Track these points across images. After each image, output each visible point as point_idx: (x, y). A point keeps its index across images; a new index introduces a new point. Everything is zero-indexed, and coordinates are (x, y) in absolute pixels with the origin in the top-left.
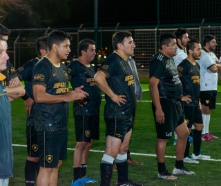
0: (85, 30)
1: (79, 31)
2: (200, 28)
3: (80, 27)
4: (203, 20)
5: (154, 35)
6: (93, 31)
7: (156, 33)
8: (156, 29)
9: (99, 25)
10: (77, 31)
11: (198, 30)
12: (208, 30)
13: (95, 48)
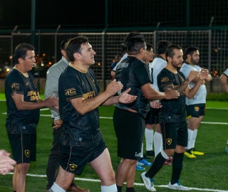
0: (19, 33)
1: (13, 34)
2: (154, 33)
3: (14, 30)
4: (159, 24)
5: (101, 39)
6: (28, 34)
7: (103, 38)
8: (103, 33)
9: (37, 28)
10: (10, 34)
11: (152, 35)
12: (164, 36)
13: (34, 55)
